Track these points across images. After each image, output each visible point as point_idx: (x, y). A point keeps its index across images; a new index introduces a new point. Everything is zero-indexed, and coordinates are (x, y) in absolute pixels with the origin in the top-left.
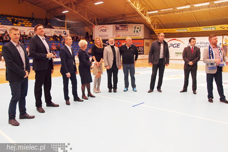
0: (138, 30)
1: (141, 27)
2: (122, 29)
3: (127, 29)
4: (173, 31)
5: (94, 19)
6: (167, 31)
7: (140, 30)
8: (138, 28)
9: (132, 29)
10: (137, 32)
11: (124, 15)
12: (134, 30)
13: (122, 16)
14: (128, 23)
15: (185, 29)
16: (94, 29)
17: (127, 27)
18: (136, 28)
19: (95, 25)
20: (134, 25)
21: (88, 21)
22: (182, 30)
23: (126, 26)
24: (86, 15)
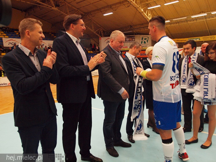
0: (146, 41)
1: (148, 38)
2: (129, 41)
3: (135, 40)
4: (184, 41)
5: (101, 32)
6: (177, 41)
7: (147, 41)
8: (145, 39)
9: (140, 39)
10: (145, 42)
11: (131, 26)
12: (141, 41)
13: (130, 27)
14: (135, 34)
15: (198, 38)
16: (101, 41)
17: (134, 39)
18: (144, 39)
19: (102, 37)
20: (141, 36)
21: (95, 32)
22: (194, 39)
23: (133, 37)
24: (93, 27)
